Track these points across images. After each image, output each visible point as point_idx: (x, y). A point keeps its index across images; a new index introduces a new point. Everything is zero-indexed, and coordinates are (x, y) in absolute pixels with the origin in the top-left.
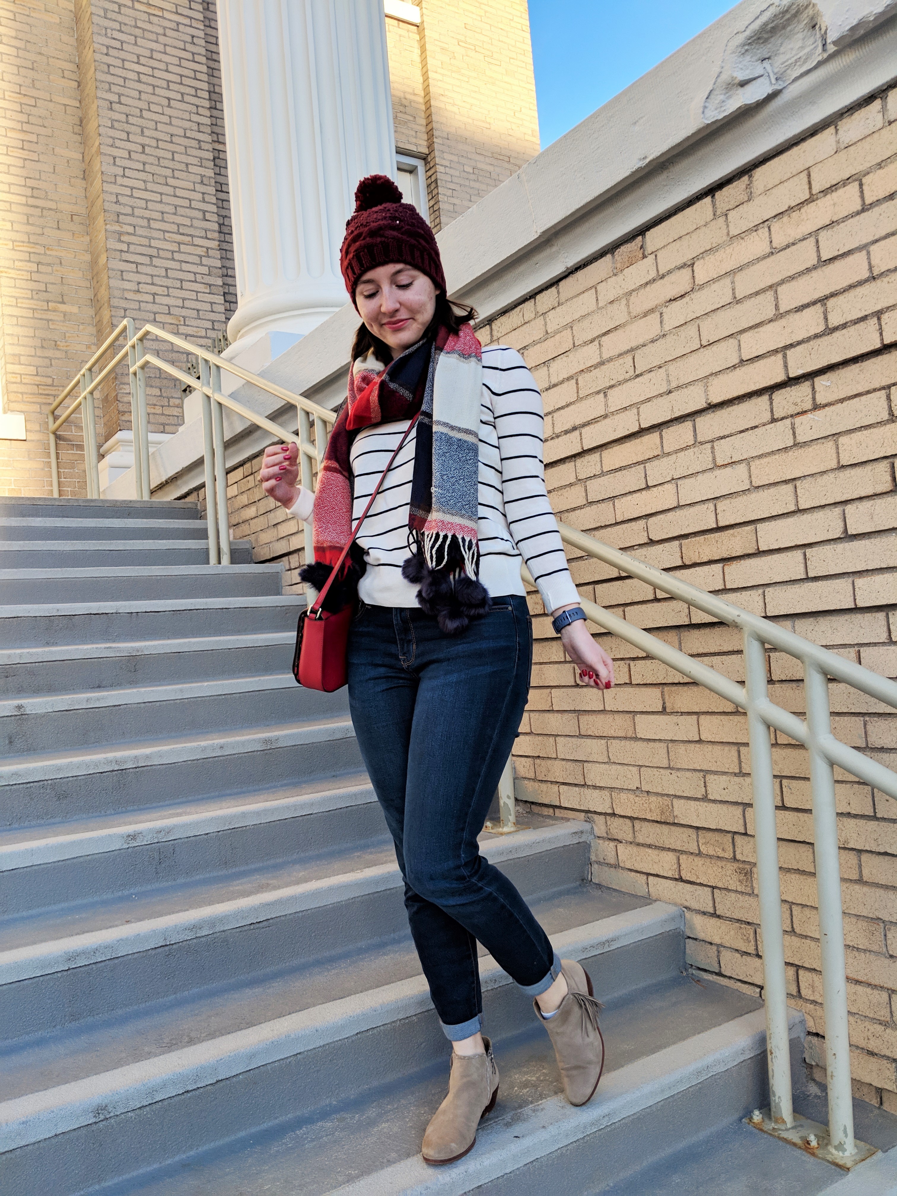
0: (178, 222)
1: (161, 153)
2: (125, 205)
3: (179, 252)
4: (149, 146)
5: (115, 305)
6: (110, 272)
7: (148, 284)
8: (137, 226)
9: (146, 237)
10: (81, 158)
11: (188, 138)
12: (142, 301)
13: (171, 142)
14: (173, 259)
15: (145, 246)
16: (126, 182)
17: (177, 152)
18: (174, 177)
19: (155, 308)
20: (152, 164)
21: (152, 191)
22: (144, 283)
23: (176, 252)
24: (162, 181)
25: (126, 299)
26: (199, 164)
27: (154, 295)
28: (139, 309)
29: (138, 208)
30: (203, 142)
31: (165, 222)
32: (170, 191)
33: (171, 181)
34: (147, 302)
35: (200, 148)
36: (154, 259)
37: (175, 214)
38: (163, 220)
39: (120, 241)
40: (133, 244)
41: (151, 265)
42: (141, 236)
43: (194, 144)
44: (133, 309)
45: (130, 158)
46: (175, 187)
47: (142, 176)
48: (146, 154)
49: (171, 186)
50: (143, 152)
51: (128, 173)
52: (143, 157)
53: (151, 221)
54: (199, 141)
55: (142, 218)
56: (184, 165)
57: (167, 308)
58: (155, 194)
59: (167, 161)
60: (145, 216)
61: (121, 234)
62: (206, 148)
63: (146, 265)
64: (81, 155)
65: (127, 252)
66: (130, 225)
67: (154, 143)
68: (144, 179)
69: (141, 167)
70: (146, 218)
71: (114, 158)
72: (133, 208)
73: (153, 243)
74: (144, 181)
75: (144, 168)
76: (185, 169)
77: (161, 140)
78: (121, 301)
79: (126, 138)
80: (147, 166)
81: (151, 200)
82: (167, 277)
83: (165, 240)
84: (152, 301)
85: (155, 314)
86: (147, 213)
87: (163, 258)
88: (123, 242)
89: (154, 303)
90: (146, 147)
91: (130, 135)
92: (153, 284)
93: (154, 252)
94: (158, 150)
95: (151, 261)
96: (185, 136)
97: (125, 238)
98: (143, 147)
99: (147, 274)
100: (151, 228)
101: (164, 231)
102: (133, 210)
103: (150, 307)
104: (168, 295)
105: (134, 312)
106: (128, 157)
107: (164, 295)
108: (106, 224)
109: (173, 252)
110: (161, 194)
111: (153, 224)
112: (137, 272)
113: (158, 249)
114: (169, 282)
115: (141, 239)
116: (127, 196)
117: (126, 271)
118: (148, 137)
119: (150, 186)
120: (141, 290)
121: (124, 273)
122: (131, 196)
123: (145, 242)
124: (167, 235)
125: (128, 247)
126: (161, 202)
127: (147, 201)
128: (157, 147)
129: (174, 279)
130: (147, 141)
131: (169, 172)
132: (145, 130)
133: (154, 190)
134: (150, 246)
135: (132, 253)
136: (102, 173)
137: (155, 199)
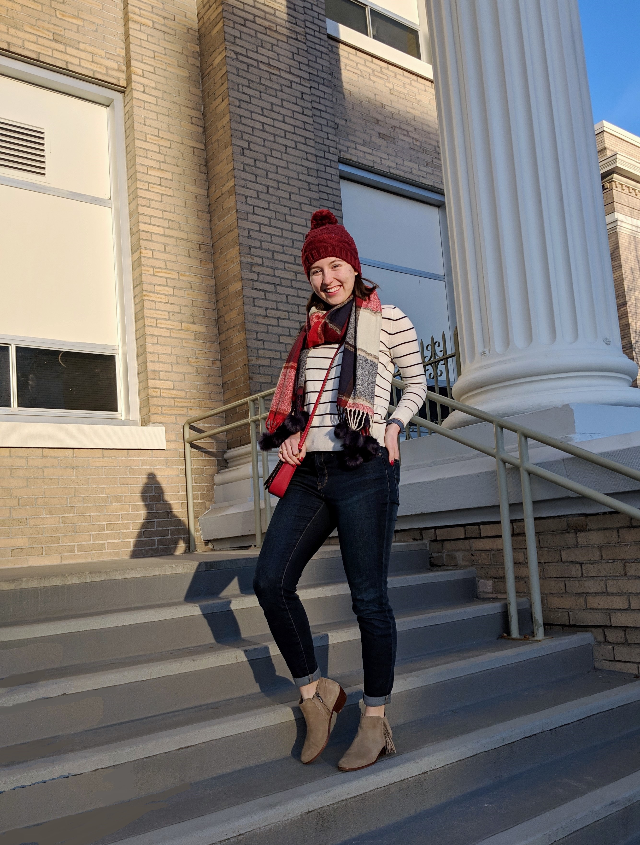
0: (295, 254)
1: (281, 193)
2: (255, 239)
3: (296, 280)
4: (272, 187)
5: (249, 328)
6: (245, 299)
7: (274, 309)
8: (265, 258)
9: (271, 268)
11: (301, 180)
12: (270, 325)
13: (289, 184)
14: (292, 287)
15: (271, 275)
16: (256, 219)
17: (293, 193)
18: (291, 215)
19: (279, 331)
20: (274, 203)
21: (275, 227)
22: (271, 309)
23: (294, 280)
24: (282, 218)
25: (257, 323)
26: (309, 203)
27: (278, 318)
28: (267, 332)
29: (265, 242)
30: (312, 184)
31: (285, 254)
32: (288, 226)
33: (289, 218)
34: (273, 326)
35: (310, 190)
36: (278, 287)
37: (292, 247)
38: (283, 253)
39: (252, 271)
40: (262, 274)
41: (275, 292)
42: (268, 267)
43: (305, 186)
44: (263, 332)
45: (258, 198)
46: (292, 224)
47: (267, 213)
48: (270, 195)
49: (289, 223)
50: (268, 193)
51: (257, 211)
52: (267, 197)
53: (275, 253)
54: (309, 183)
55: (268, 250)
56: (298, 204)
57: (288, 330)
58: (278, 230)
59: (286, 200)
60: (270, 249)
61: (252, 265)
62: (314, 190)
63: (272, 292)
65: (257, 281)
66: (259, 257)
67: (275, 185)
68: (269, 216)
69: (266, 205)
70: (271, 251)
71: (246, 197)
72: (261, 241)
73: (278, 273)
74: (269, 218)
75: (269, 206)
76: (299, 208)
77: (281, 182)
78: (254, 325)
79: (254, 180)
80: (271, 205)
81: (274, 235)
82: (287, 302)
83: (285, 270)
84: (277, 325)
85: (279, 335)
86: (271, 247)
87: (284, 286)
88: (254, 272)
90: (270, 188)
91: (258, 178)
92: (277, 309)
93: (277, 281)
94: (278, 191)
95: (276, 288)
96: (299, 179)
97: (255, 269)
98: (268, 188)
99: (273, 301)
100: (275, 260)
101: (285, 262)
102: (261, 243)
103: (275, 330)
104: (289, 319)
105: (264, 334)
106: (256, 196)
107: (286, 319)
108: (241, 256)
109: (292, 280)
110: (282, 229)
111: (277, 257)
112: (266, 299)
113: (281, 278)
114: (288, 308)
115: (268, 269)
116: (257, 231)
117: (258, 298)
118: (271, 179)
119: (273, 222)
120: (268, 315)
121: (256, 300)
122: (260, 231)
123: (270, 271)
124: (287, 265)
125: (258, 277)
126: (282, 236)
127: (271, 235)
128: (278, 188)
129: (292, 304)
130: (270, 183)
131: (286, 210)
132: (269, 173)
133: (277, 226)
134: (274, 276)
135: (261, 282)
136: (237, 210)
137: (278, 234)
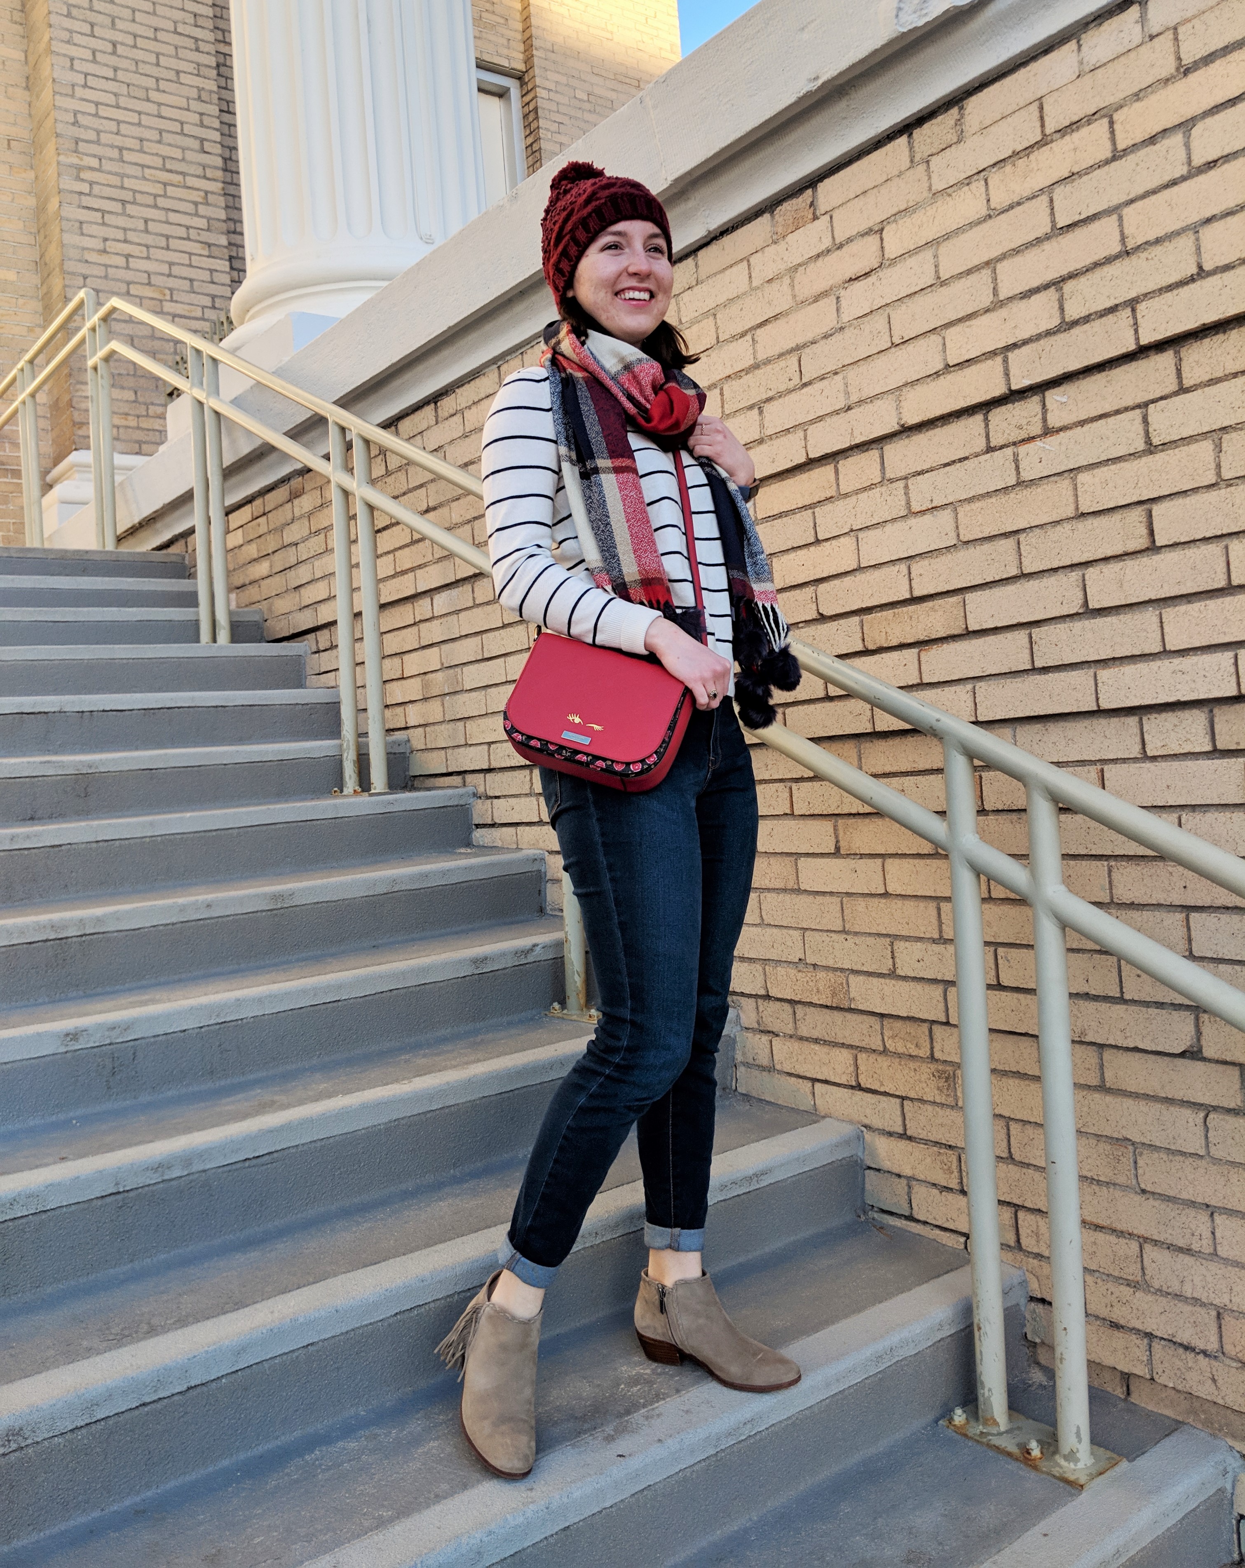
0: (164, 154)
1: (139, 55)
2: (87, 128)
3: (165, 196)
4: (122, 44)
5: (70, 270)
6: (64, 223)
7: (119, 241)
8: (105, 158)
9: (116, 174)
10: (23, 59)
11: (180, 34)
12: (111, 266)
13: (156, 39)
14: (155, 206)
15: (115, 187)
16: (89, 94)
17: (163, 55)
18: (158, 90)
19: (129, 276)
20: (127, 70)
21: (125, 109)
22: (114, 240)
23: (160, 196)
24: (141, 94)
25: (87, 261)
26: (196, 72)
27: (128, 256)
28: (106, 277)
29: (105, 132)
30: (203, 41)
31: (145, 153)
32: (152, 108)
33: (154, 95)
34: (117, 267)
35: (197, 50)
36: (128, 206)
37: (159, 142)
38: (141, 151)
39: (78, 179)
40: (97, 183)
41: (124, 214)
42: (110, 173)
43: (190, 43)
44: (97, 277)
45: (94, 61)
46: (160, 104)
47: (112, 86)
48: (119, 56)
49: (154, 102)
50: (114, 53)
51: (91, 81)
52: (113, 60)
53: (125, 152)
54: (197, 40)
55: (112, 146)
56: (173, 73)
57: (146, 275)
58: (130, 113)
59: (148, 66)
60: (116, 144)
61: (80, 169)
62: (206, 50)
63: (117, 214)
64: (23, 55)
65: (89, 195)
66: (95, 156)
67: (130, 40)
68: (115, 90)
69: (111, 74)
70: (117, 147)
71: (72, 59)
72: (98, 132)
73: (127, 183)
74: (116, 95)
75: (115, 75)
76: (175, 79)
77: (140, 36)
78: (80, 265)
79: (89, 32)
80: (120, 73)
81: (124, 122)
82: (146, 231)
83: (144, 178)
84: (125, 265)
85: (129, 283)
86: (118, 141)
87: (141, 205)
88: (83, 180)
89: (127, 268)
90: (118, 46)
91: (96, 28)
92: (126, 241)
93: (128, 196)
94: (135, 50)
95: (124, 208)
96: (176, 32)
97: (86, 175)
98: (114, 45)
99: (117, 227)
100: (123, 162)
101: (143, 166)
102: (98, 134)
103: (122, 274)
104: (148, 258)
105: (99, 281)
106: (91, 58)
107: (143, 258)
108: (59, 154)
109: (155, 196)
110: (140, 113)
111: (127, 156)
112: (104, 224)
113: (135, 191)
114: (149, 240)
115: (110, 177)
116: (89, 114)
117: (87, 222)
118: (121, 31)
119: (123, 102)
120: (108, 249)
121: (84, 226)
122: (96, 115)
123: (115, 181)
124: (147, 171)
125: (91, 188)
126: (139, 124)
127: (119, 122)
128: (135, 46)
129: (157, 234)
130: (119, 37)
131: (151, 83)
132: (117, 20)
133: (130, 107)
134: (122, 188)
135: (95, 196)
136: (54, 80)
137: (130, 120)
